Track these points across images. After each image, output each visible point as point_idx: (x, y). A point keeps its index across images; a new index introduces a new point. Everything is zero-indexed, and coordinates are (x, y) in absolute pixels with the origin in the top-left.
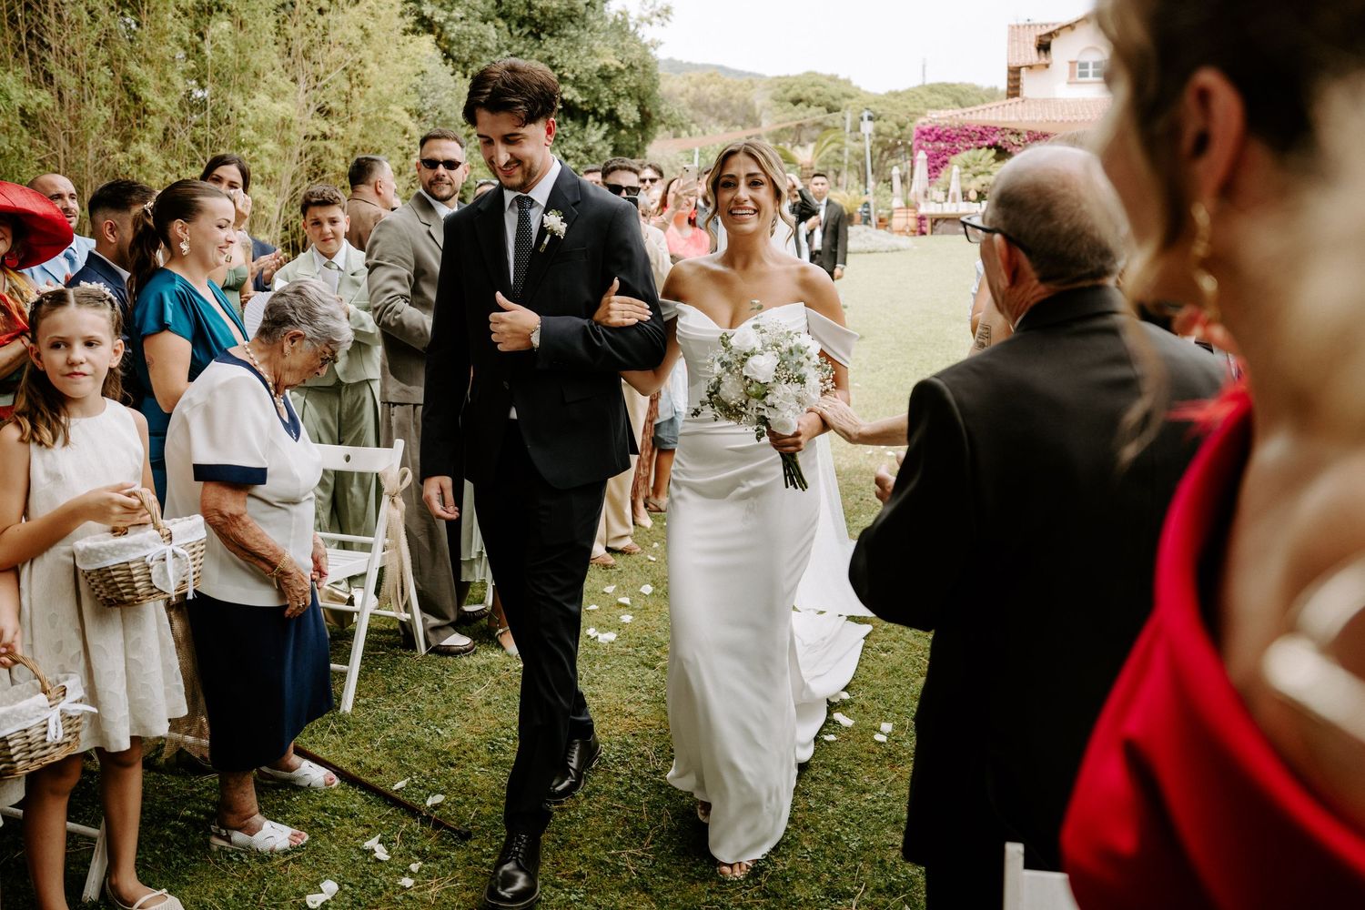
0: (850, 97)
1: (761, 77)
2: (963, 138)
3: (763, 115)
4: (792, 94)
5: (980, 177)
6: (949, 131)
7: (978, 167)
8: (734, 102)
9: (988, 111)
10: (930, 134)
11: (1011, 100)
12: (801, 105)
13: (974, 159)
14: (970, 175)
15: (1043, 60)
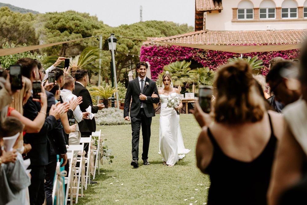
0: (98, 28)
1: (37, 14)
2: (171, 54)
3: (40, 38)
4: (59, 24)
5: (182, 78)
6: (162, 50)
7: (180, 72)
8: (20, 28)
9: (185, 38)
10: (150, 52)
11: (198, 32)
12: (66, 32)
13: (178, 68)
14: (176, 77)
15: (217, 7)
